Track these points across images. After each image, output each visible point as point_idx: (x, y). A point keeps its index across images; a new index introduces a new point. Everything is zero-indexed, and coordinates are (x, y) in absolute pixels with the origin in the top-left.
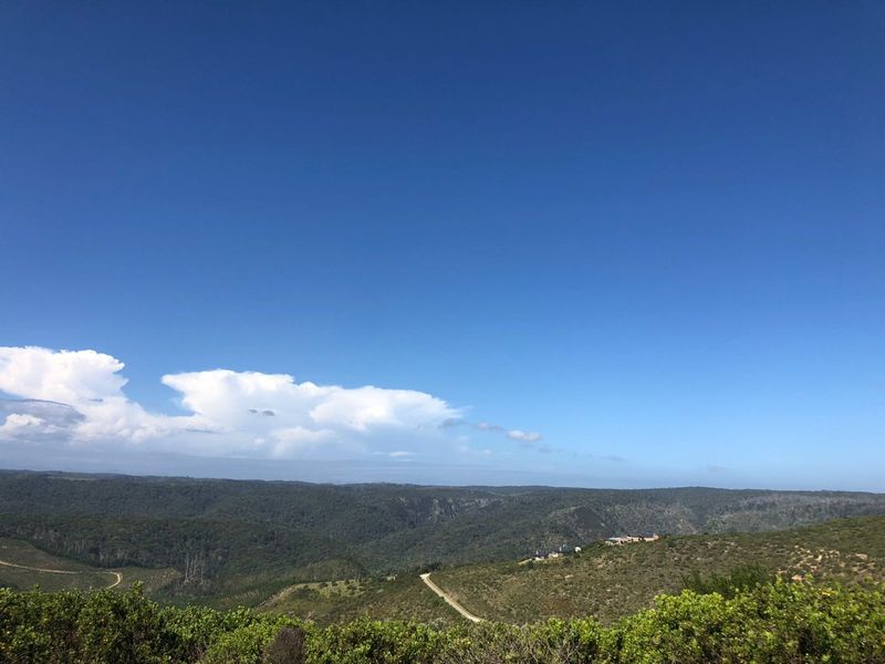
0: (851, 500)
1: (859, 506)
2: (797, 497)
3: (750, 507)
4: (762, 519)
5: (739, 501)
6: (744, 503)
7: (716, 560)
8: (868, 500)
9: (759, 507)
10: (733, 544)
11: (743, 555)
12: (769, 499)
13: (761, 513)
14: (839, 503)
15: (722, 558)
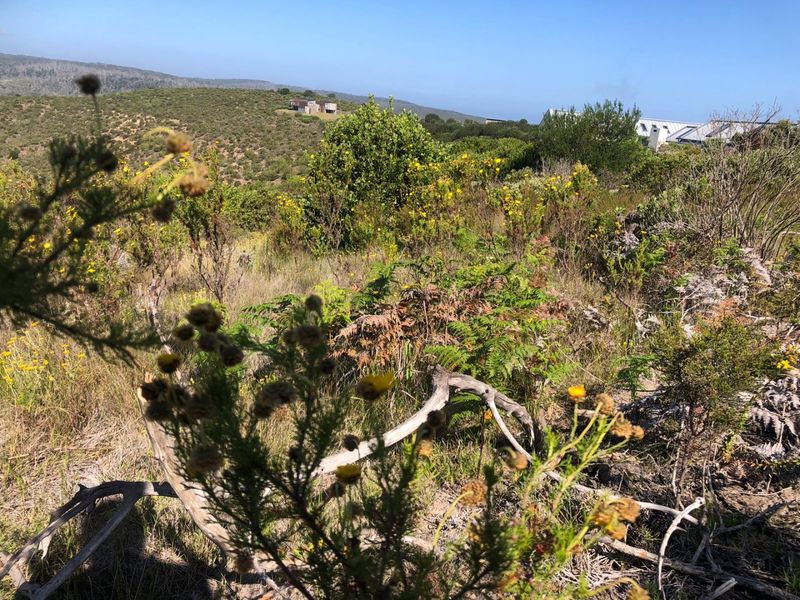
0: (125, 74)
1: (132, 79)
2: (75, 66)
3: (29, 73)
4: (43, 85)
5: (16, 66)
6: (22, 68)
7: (33, 122)
8: (138, 75)
9: (39, 74)
10: (48, 107)
11: (62, 118)
12: (48, 67)
13: (41, 81)
14: (114, 76)
15: (39, 120)
